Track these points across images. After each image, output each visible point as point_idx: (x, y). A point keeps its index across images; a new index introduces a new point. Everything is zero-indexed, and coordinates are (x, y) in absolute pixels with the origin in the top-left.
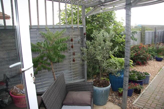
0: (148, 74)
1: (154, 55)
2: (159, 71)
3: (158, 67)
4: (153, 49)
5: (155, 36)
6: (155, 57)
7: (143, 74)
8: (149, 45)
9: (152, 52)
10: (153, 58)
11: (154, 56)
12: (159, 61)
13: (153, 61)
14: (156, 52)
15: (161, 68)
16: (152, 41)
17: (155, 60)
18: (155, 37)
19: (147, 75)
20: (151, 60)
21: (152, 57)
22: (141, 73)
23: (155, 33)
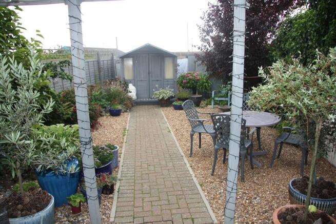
0: (113, 146)
1: (106, 105)
2: (124, 136)
3: (119, 127)
4: (101, 93)
5: (99, 68)
6: (108, 109)
7: (106, 150)
8: (92, 86)
9: (100, 101)
10: (104, 112)
11: (105, 108)
12: (117, 116)
13: (105, 117)
14: (107, 100)
15: (125, 129)
16: (95, 80)
17: (109, 114)
18: (100, 71)
19: (113, 149)
20: (101, 116)
21: (102, 110)
22: (103, 148)
23: (98, 62)
